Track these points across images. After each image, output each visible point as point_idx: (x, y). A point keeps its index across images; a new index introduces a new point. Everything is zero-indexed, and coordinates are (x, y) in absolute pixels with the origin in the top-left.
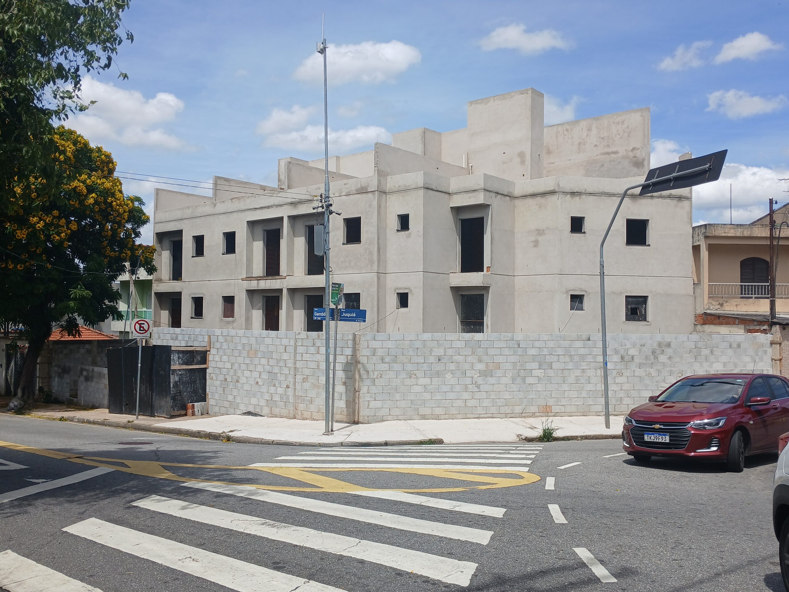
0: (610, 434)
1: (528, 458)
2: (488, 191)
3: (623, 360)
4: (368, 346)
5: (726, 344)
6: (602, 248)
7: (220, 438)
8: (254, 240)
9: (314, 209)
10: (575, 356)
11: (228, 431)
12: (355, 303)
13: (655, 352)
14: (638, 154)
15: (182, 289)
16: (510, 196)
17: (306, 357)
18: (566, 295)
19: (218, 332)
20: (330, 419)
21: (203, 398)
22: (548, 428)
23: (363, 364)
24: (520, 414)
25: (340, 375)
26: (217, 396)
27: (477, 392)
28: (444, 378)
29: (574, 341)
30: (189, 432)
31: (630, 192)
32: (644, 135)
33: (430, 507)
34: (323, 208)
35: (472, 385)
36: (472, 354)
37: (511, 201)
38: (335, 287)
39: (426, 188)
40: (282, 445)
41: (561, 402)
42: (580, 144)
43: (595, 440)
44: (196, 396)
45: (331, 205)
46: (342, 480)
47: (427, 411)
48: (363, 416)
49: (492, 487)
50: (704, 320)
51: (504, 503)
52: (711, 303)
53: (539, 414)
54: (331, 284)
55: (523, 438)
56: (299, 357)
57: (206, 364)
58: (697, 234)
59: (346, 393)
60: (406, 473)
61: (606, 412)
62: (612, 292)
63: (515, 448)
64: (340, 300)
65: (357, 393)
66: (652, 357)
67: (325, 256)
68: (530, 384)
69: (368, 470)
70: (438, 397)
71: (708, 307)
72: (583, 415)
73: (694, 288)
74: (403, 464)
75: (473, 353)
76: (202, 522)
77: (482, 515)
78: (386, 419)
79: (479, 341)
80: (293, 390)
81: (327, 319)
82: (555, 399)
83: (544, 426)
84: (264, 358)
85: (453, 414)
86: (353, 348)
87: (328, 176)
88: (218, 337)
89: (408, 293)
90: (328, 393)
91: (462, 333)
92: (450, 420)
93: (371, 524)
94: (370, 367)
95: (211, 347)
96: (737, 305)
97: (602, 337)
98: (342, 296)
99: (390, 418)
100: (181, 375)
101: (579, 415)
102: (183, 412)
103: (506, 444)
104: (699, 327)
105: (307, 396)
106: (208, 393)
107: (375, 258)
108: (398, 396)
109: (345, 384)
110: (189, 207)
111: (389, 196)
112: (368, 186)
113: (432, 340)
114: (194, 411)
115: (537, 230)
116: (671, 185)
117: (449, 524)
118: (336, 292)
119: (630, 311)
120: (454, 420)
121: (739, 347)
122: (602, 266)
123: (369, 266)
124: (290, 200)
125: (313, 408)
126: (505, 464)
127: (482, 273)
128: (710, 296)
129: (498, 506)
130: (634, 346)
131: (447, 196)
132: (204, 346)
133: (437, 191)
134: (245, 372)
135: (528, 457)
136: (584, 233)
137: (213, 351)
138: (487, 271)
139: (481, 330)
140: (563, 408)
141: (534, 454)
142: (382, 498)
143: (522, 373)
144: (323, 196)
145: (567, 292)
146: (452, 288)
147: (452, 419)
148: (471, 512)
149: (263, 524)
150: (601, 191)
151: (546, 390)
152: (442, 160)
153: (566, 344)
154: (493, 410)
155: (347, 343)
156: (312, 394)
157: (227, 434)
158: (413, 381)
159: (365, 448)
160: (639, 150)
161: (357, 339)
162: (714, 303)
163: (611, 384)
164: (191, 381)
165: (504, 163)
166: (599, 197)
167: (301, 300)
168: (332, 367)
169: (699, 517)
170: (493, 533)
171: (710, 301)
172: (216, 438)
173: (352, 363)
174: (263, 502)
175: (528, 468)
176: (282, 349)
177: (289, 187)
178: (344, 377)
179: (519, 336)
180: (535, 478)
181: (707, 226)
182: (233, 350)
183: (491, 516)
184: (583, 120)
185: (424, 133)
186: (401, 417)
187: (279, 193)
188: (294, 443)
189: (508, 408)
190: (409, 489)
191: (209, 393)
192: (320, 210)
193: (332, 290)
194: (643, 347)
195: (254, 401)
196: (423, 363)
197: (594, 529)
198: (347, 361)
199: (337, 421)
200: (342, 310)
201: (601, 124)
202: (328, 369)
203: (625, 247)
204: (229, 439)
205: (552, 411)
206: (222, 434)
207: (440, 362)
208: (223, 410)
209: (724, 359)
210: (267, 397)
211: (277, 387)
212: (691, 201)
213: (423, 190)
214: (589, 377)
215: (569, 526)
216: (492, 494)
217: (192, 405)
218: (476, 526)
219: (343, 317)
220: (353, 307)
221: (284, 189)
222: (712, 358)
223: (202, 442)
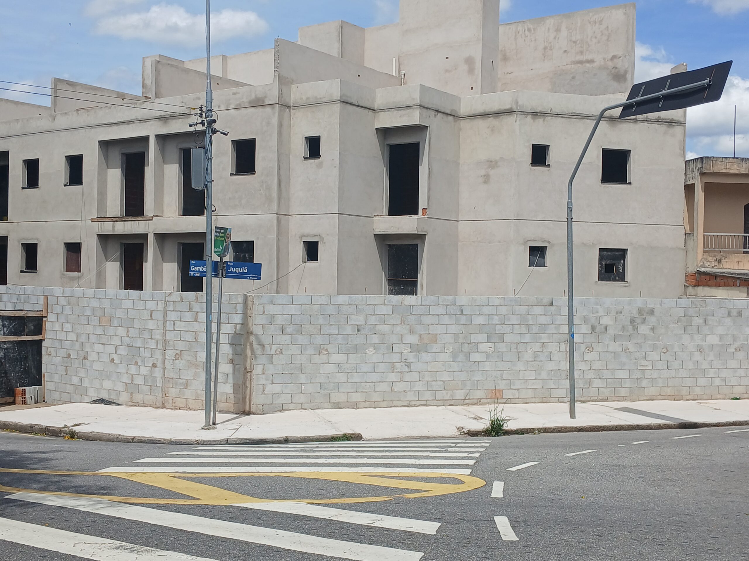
0: (575, 426)
1: (470, 457)
2: (425, 108)
3: (593, 331)
4: (264, 311)
5: (724, 312)
6: (570, 187)
7: (61, 434)
8: (108, 167)
9: (191, 126)
10: (533, 326)
11: (72, 424)
12: (247, 254)
13: (634, 322)
14: (619, 63)
15: (9, 232)
16: (454, 116)
17: (180, 326)
18: (524, 246)
19: (58, 291)
20: (212, 408)
21: (37, 381)
22: (498, 418)
23: (257, 335)
24: (462, 401)
25: (226, 349)
26: (56, 378)
27: (408, 372)
28: (364, 354)
29: (532, 306)
30: (18, 426)
31: (607, 113)
32: (628, 40)
33: (341, 522)
34: (203, 125)
35: (401, 364)
36: (401, 323)
37: (455, 121)
38: (219, 232)
39: (344, 102)
40: (146, 443)
41: (514, 385)
42: (545, 48)
43: (556, 434)
44: (27, 378)
45: (214, 121)
46: (226, 489)
47: (342, 398)
48: (256, 404)
49: (423, 496)
50: (696, 280)
51: (439, 516)
52: (707, 259)
53: (486, 401)
54: (213, 228)
55: (465, 432)
56: (169, 326)
57: (41, 334)
58: (691, 170)
59: (234, 373)
60: (312, 479)
61: (570, 397)
62: (583, 243)
63: (454, 445)
64: (226, 249)
65: (249, 374)
66: (631, 327)
67: (206, 190)
68: (475, 362)
69: (261, 475)
70: (356, 378)
71: (702, 264)
72: (542, 401)
73: (685, 239)
74: (308, 467)
75: (403, 322)
76: (34, 547)
77: (410, 532)
78: (287, 408)
79: (410, 305)
80: (162, 370)
81: (209, 275)
82: (507, 381)
83: (492, 416)
84: (122, 327)
85: (375, 402)
86: (244, 314)
87: (210, 82)
88: (58, 298)
89: (318, 242)
90: (208, 373)
91: (389, 295)
92: (371, 409)
93: (263, 545)
94: (266, 340)
95: (49, 311)
96: (738, 262)
97: (569, 301)
98: (229, 244)
99: (291, 406)
100: (6, 349)
101: (536, 402)
102: (10, 400)
103: (443, 440)
104: (690, 290)
105: (180, 379)
106: (44, 374)
107: (275, 194)
108: (303, 378)
109: (232, 361)
110: (17, 120)
111: (294, 111)
112: (265, 97)
113: (349, 304)
114: (25, 398)
115: (488, 161)
116: (660, 105)
117: (366, 544)
118: (221, 239)
119: (604, 268)
120: (377, 409)
121: (740, 316)
122: (570, 210)
123: (266, 206)
124: (158, 114)
125: (188, 393)
126: (441, 465)
127: (416, 216)
128: (705, 249)
129: (430, 520)
130: (608, 313)
131: (371, 113)
132: (38, 310)
133: (358, 106)
134: (96, 345)
135: (470, 455)
136: (549, 166)
137: (51, 317)
138: (423, 214)
139: (414, 292)
140: (516, 392)
141: (478, 452)
142: (278, 512)
143: (466, 348)
144: (204, 108)
145: (525, 242)
146: (378, 237)
147: (374, 408)
148: (395, 529)
149: (117, 548)
150: (570, 112)
151: (496, 369)
152: (365, 65)
153: (523, 310)
154: (428, 396)
155: (235, 308)
156: (187, 375)
157: (70, 428)
158: (324, 357)
159: (258, 447)
160: (621, 58)
161: (250, 303)
162: (710, 259)
163: (578, 361)
164: (20, 357)
165: (447, 71)
166: (569, 120)
167: (173, 249)
168: (214, 340)
169: (684, 532)
170: (423, 554)
171: (705, 256)
172: (55, 435)
173: (242, 334)
174: (118, 518)
175: (470, 471)
176: (146, 315)
177: (157, 96)
178: (231, 352)
179: (463, 300)
180: (479, 483)
181: (704, 160)
182: (78, 315)
183: (421, 533)
184: (550, 17)
185: (342, 27)
186: (306, 406)
187: (144, 103)
188: (163, 440)
189: (447, 393)
190: (315, 499)
191: (46, 374)
192: (199, 128)
193: (215, 236)
194: (619, 314)
195: (108, 384)
196: (337, 335)
197: (552, 548)
198: (235, 332)
199: (221, 412)
200: (229, 263)
201: (573, 24)
202: (209, 342)
203: (600, 186)
204: (73, 435)
205: (503, 397)
206: (63, 429)
207: (359, 333)
208: (65, 397)
209: (720, 330)
210: (126, 379)
211: (140, 366)
212: (684, 126)
213: (339, 104)
214: (551, 352)
215: (520, 544)
216: (422, 504)
217: (22, 389)
218: (401, 547)
219: (230, 273)
220: (244, 260)
221: (150, 98)
222: (705, 330)
223: (35, 439)
